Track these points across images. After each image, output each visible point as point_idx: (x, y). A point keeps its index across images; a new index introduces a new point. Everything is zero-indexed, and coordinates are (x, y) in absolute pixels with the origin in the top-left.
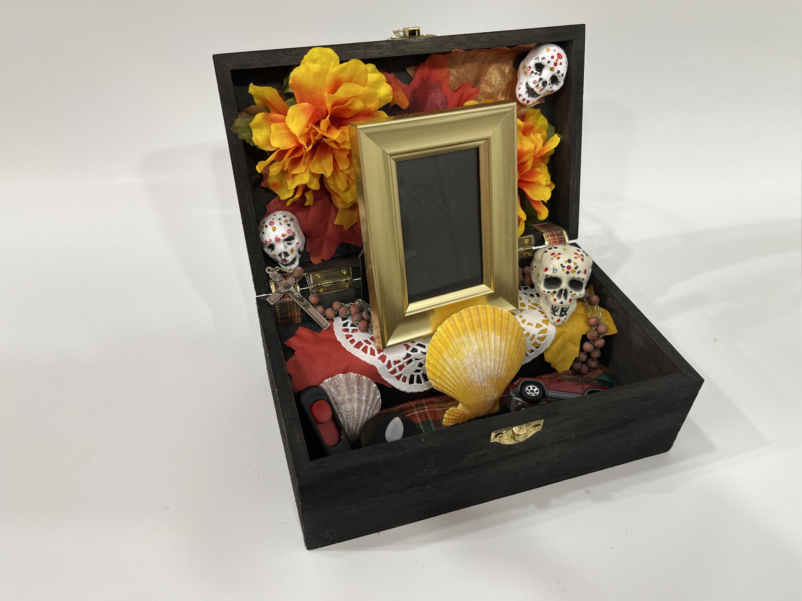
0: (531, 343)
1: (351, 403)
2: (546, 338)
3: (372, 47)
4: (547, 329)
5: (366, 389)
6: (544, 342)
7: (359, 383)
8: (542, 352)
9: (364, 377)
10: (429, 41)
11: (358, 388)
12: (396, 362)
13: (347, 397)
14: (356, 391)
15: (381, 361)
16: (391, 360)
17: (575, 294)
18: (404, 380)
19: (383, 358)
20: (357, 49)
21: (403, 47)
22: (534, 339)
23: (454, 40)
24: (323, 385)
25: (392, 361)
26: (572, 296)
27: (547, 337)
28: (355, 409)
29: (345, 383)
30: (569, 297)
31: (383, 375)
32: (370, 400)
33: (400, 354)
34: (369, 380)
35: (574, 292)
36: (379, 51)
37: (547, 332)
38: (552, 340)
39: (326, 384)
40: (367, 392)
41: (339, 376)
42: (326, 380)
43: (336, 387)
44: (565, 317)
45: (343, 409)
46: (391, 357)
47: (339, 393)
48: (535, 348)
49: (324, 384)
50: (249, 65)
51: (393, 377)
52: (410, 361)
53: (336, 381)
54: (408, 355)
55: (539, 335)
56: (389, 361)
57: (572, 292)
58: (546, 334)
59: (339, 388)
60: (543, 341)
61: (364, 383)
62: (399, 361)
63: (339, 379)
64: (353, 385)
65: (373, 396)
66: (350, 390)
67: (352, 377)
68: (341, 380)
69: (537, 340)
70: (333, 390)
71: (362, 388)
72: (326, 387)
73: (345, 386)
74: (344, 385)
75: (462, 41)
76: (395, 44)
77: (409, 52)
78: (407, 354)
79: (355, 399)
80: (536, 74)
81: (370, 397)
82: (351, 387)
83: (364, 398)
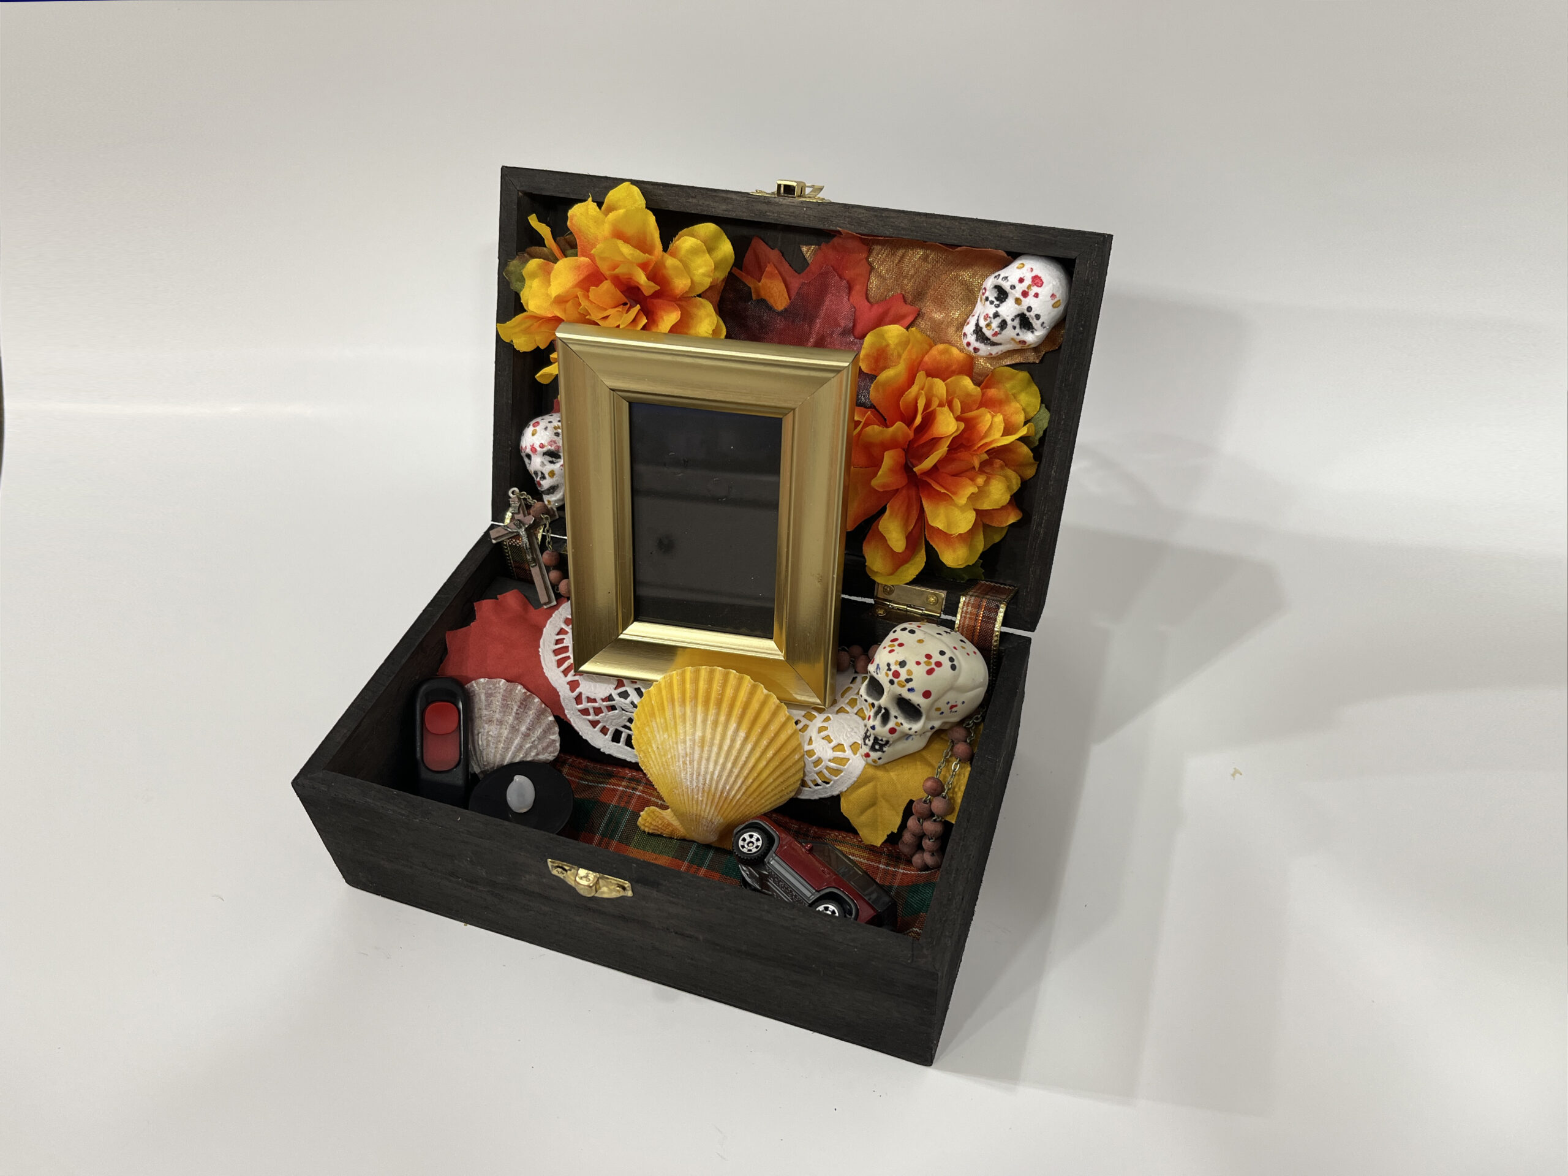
0: (815, 769)
1: (499, 727)
2: (842, 774)
3: (717, 199)
4: (849, 759)
5: (531, 717)
6: (838, 779)
7: (524, 704)
8: (835, 793)
9: (537, 700)
10: (806, 208)
11: (517, 710)
12: (590, 700)
13: (497, 716)
14: (514, 714)
15: (569, 688)
16: (583, 693)
17: (902, 724)
18: (604, 731)
19: (573, 685)
20: (692, 197)
21: (764, 207)
22: (820, 766)
23: (849, 213)
24: (475, 685)
25: (585, 694)
26: (897, 724)
27: (844, 772)
28: (504, 738)
29: (503, 696)
30: (891, 724)
31: (568, 710)
32: (536, 736)
33: (600, 691)
34: (541, 707)
35: (900, 720)
36: (724, 207)
37: (846, 766)
38: (851, 782)
39: (480, 686)
40: (531, 723)
41: (500, 681)
42: (482, 680)
43: (489, 696)
44: (879, 754)
45: (485, 729)
46: (587, 688)
47: (489, 705)
48: (820, 781)
49: (477, 684)
50: (541, 189)
51: (584, 719)
52: (613, 708)
53: (491, 686)
54: (610, 698)
55: (829, 763)
56: (580, 694)
57: (899, 718)
58: (842, 767)
59: (492, 698)
60: (836, 777)
61: (533, 707)
62: (594, 701)
63: (497, 685)
64: (513, 703)
65: (541, 733)
66: (505, 707)
67: (517, 691)
68: (499, 687)
69: (825, 770)
70: (483, 697)
71: (526, 713)
72: (477, 689)
73: (500, 700)
74: (499, 697)
75: (863, 219)
76: (753, 201)
77: (770, 217)
78: (611, 695)
79: (508, 723)
80: (992, 303)
81: (536, 732)
82: (509, 704)
83: (523, 729)
